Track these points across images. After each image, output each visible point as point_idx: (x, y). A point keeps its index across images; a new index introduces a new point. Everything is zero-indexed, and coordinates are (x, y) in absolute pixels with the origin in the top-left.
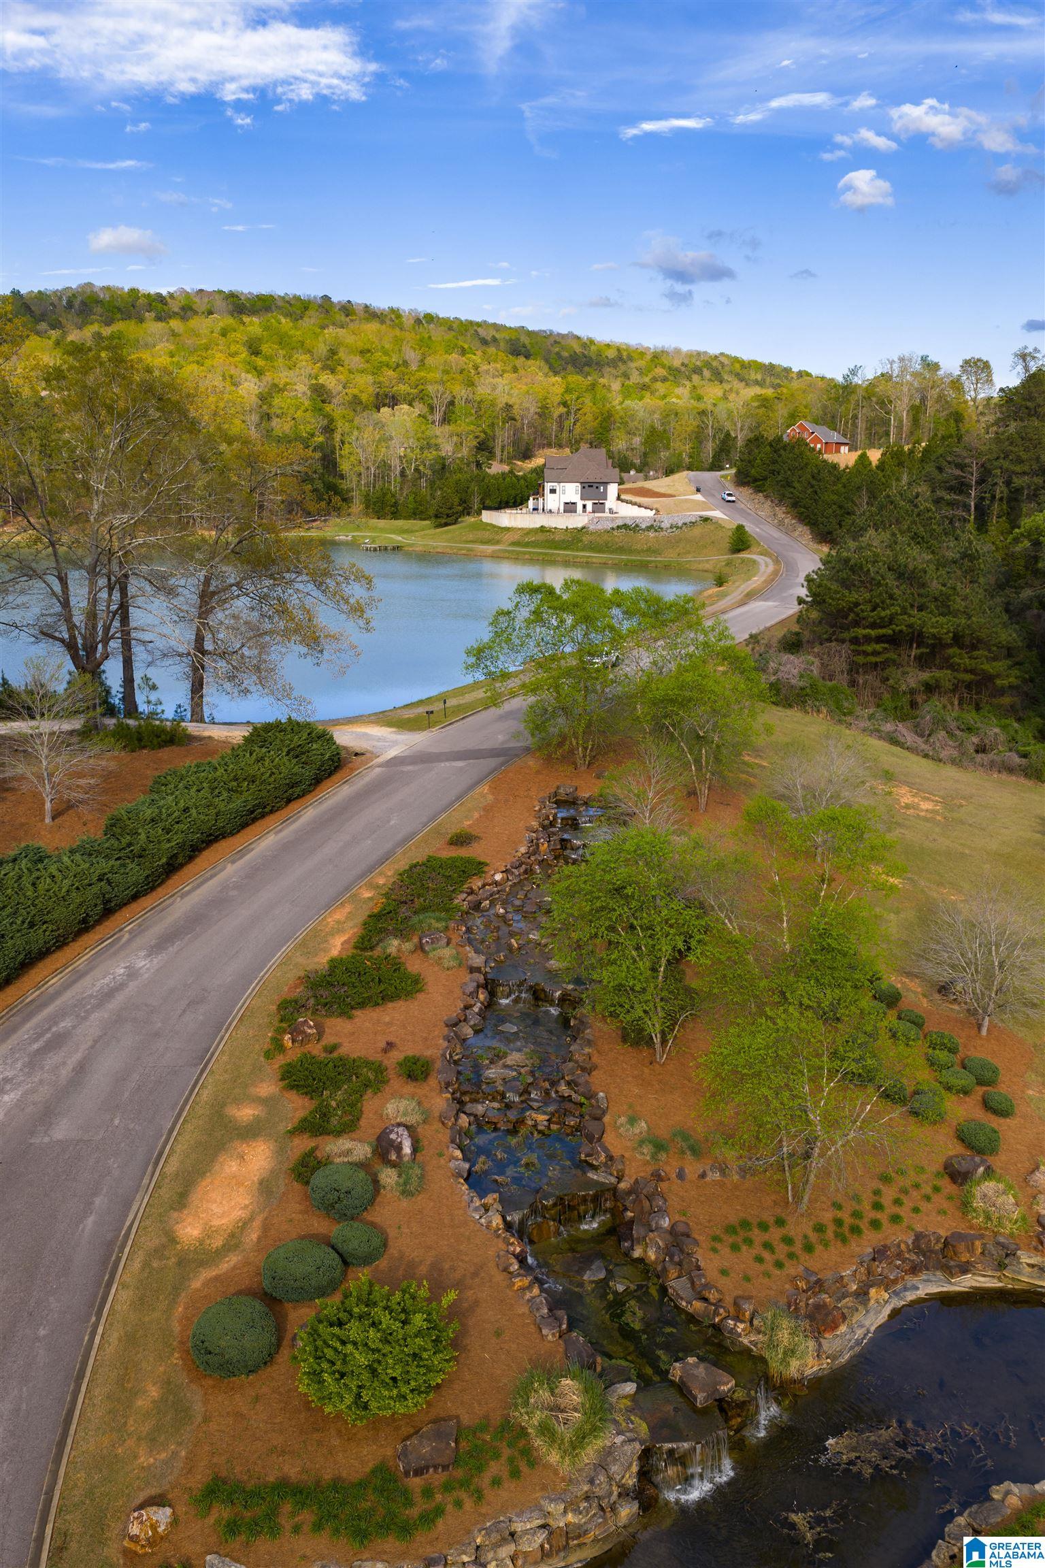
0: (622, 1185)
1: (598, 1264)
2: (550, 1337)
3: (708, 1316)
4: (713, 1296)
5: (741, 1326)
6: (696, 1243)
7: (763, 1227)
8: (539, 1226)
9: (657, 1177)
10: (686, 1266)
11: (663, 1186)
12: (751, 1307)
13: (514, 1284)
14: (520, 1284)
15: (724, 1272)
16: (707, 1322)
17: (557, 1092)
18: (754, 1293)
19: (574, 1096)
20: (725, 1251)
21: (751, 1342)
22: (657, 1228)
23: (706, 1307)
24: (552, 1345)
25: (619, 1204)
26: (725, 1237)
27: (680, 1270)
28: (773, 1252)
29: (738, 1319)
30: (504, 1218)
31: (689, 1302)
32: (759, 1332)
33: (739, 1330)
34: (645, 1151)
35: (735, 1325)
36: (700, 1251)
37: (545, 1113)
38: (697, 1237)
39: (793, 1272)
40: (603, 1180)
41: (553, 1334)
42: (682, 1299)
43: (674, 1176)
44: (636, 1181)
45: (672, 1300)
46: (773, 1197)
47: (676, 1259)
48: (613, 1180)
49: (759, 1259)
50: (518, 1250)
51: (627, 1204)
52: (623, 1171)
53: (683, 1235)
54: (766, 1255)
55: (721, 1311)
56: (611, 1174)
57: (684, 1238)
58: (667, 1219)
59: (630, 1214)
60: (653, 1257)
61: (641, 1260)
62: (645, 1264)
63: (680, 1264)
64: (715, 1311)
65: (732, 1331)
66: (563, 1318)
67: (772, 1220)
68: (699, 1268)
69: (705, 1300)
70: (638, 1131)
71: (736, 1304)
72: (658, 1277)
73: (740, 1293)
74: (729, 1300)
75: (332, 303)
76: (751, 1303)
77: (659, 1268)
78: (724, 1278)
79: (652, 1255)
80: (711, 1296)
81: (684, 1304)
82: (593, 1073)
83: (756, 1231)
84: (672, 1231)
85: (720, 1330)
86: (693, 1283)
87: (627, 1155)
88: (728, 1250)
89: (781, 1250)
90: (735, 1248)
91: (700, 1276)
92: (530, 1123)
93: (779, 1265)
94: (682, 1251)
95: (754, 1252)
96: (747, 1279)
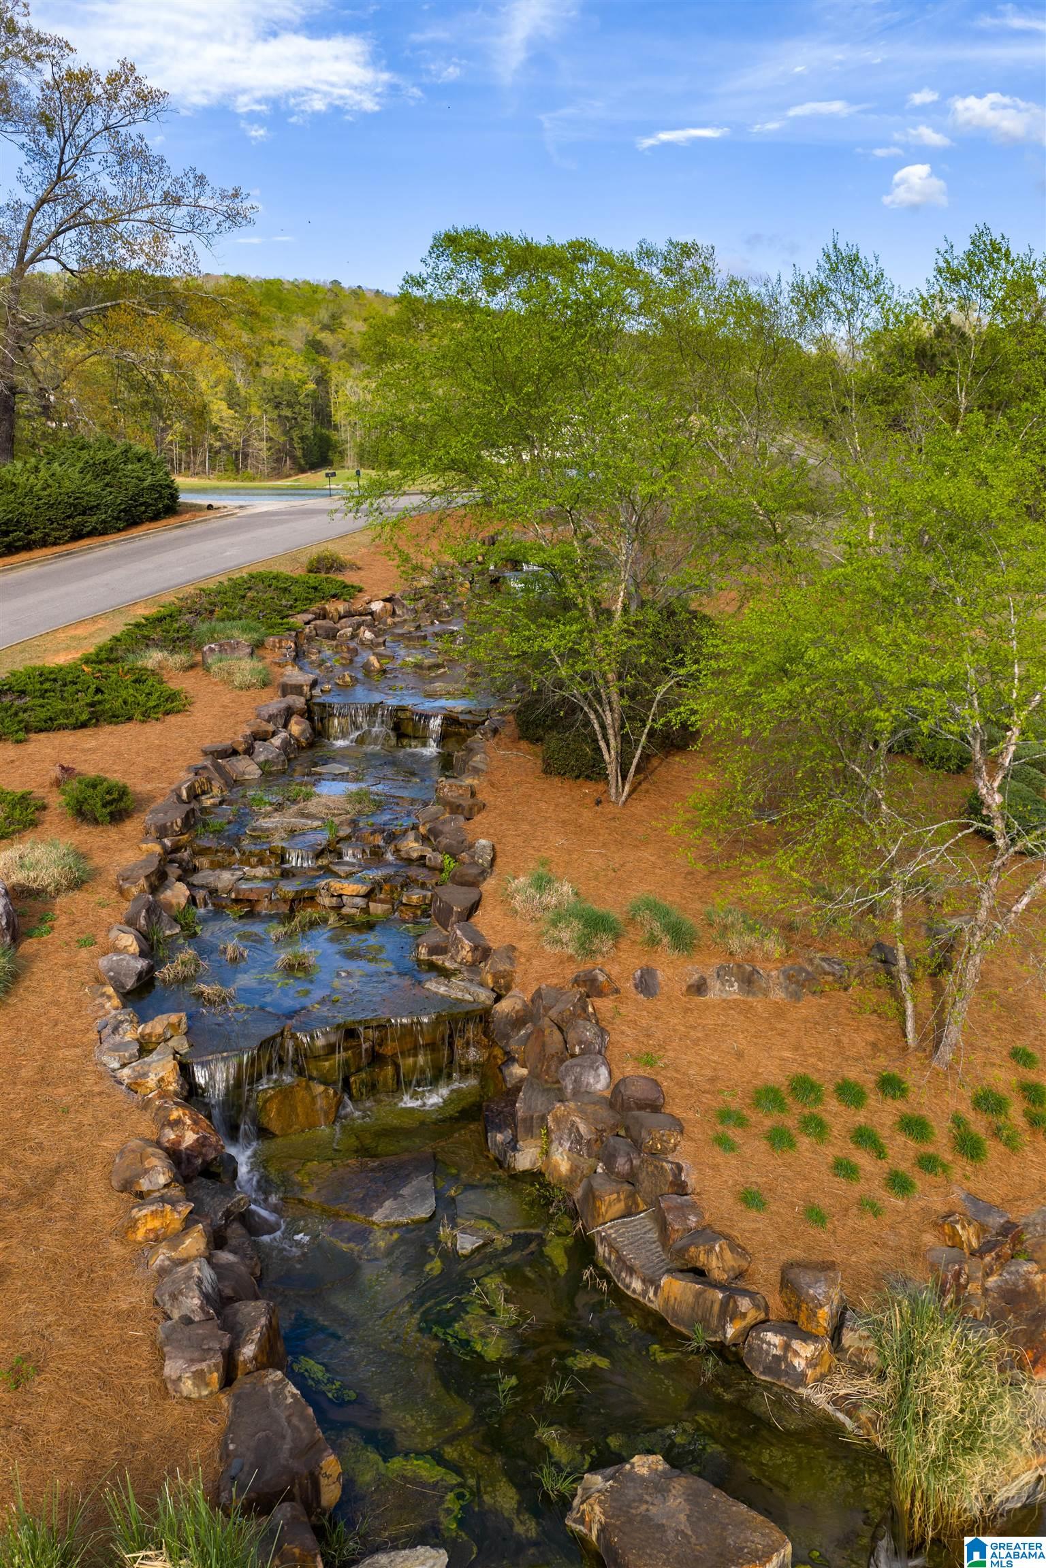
0: (505, 1006)
1: (422, 1182)
2: (187, 1386)
3: (704, 1320)
4: (718, 1262)
5: (804, 1351)
6: (678, 1126)
7: (850, 1094)
8: (285, 1093)
9: (591, 986)
10: (646, 1184)
11: (603, 1005)
12: (835, 1294)
13: (133, 1224)
14: (155, 1224)
15: (750, 1199)
16: (701, 1338)
17: (397, 851)
18: (838, 1256)
19: (429, 853)
20: (755, 1148)
21: (836, 1401)
22: (576, 1093)
23: (698, 1295)
24: (191, 1411)
25: (497, 1052)
26: (753, 1117)
27: (631, 1196)
28: (880, 1153)
29: (793, 1328)
30: (185, 1070)
31: (651, 1281)
32: (860, 1370)
33: (799, 1363)
34: (565, 935)
35: (787, 1347)
36: (686, 1146)
37: (361, 881)
38: (678, 1112)
39: (938, 1204)
40: (459, 995)
41: (199, 1377)
42: (631, 1271)
43: (630, 985)
44: (538, 994)
45: (605, 1276)
46: (870, 1037)
47: (622, 1165)
48: (484, 996)
49: (844, 1169)
50: (190, 1138)
51: (513, 1046)
52: (508, 976)
53: (643, 1105)
54: (863, 1159)
55: (744, 1304)
56: (482, 984)
57: (645, 1115)
58: (603, 1071)
59: (518, 1071)
60: (564, 1167)
61: (534, 1176)
62: (546, 1186)
63: (631, 1179)
64: (724, 1304)
65: (778, 1366)
66: (255, 1321)
67: (869, 1081)
68: (680, 1188)
69: (699, 1273)
70: (554, 901)
71: (787, 1283)
72: (574, 1215)
73: (798, 1254)
74: (765, 1273)
75: (342, 288)
76: (832, 1283)
77: (578, 1194)
78: (753, 1214)
79: (562, 1161)
80: (714, 1263)
81: (637, 1285)
82: (478, 818)
83: (833, 1104)
84: (617, 1100)
85: (740, 1362)
86: (663, 1227)
87: (522, 946)
88: (763, 1145)
89: (902, 1151)
90: (779, 1139)
91: (683, 1210)
92: (327, 901)
93: (899, 1183)
94: (637, 1145)
95: (831, 1152)
96: (815, 1216)
